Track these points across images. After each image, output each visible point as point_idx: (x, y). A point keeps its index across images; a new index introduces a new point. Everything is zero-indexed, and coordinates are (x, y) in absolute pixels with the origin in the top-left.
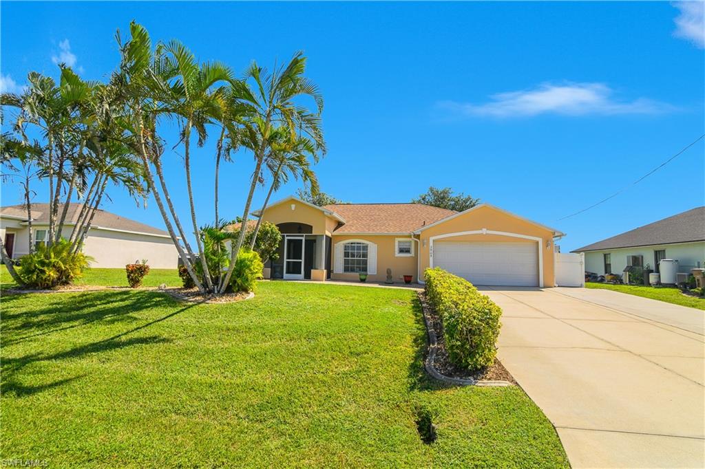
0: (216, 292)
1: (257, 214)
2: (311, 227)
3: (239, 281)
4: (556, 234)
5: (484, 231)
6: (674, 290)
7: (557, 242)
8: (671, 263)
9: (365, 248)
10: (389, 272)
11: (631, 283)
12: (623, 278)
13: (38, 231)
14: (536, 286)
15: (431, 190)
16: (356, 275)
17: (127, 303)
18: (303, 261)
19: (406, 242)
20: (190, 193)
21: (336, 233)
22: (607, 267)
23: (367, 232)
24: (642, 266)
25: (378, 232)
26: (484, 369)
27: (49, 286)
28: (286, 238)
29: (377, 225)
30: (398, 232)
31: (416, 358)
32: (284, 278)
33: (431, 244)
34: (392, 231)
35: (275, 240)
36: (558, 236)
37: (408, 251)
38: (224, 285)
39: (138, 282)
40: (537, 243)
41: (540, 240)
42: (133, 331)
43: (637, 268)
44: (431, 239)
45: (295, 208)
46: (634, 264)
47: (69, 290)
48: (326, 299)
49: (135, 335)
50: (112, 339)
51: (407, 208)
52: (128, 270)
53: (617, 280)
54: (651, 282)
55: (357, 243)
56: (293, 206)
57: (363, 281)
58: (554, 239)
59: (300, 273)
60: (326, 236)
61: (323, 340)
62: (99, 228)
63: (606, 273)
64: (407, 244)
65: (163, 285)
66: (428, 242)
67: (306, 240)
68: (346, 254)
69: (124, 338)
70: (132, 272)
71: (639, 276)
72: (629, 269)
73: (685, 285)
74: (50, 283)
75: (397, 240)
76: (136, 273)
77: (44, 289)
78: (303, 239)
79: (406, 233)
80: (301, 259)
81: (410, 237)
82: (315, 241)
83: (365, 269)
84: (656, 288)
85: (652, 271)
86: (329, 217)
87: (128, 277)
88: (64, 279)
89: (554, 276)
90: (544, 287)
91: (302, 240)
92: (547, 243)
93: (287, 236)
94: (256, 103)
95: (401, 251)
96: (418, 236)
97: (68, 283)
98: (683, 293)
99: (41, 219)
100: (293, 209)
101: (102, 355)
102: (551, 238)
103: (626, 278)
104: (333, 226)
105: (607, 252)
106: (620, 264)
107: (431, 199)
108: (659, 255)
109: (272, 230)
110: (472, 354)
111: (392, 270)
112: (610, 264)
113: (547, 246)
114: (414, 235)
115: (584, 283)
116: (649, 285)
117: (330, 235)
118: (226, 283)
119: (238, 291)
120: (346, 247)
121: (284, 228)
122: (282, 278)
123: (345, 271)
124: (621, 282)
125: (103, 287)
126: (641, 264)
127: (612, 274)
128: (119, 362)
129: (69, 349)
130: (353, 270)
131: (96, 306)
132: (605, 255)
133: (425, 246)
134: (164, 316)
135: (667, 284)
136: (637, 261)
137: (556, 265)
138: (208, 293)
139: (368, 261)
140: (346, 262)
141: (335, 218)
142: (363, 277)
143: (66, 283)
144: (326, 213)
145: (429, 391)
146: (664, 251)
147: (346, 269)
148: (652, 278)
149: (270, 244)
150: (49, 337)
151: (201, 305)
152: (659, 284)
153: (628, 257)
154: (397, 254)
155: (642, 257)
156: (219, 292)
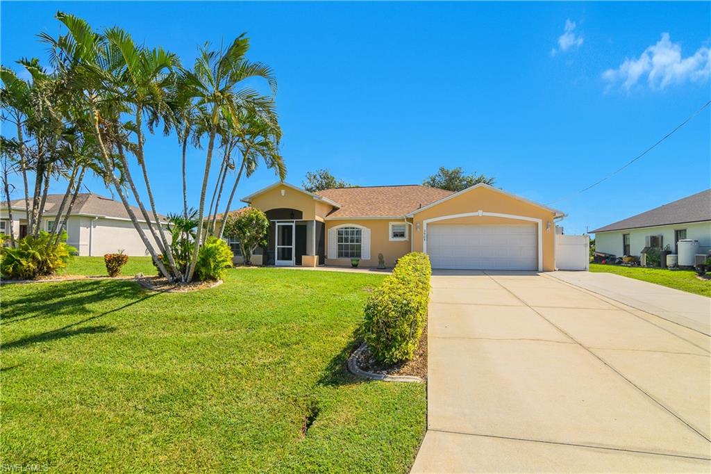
0: (183, 281)
1: (248, 200)
2: (302, 212)
3: (203, 270)
4: (557, 215)
5: (480, 213)
6: (690, 273)
7: (558, 223)
8: (689, 244)
9: (359, 232)
10: (381, 257)
11: (648, 265)
12: (641, 260)
13: (50, 222)
14: (534, 270)
15: (442, 170)
16: (348, 260)
17: (95, 292)
18: (293, 247)
19: (400, 226)
20: (147, 183)
21: (329, 218)
22: (626, 248)
23: (360, 216)
24: (662, 247)
25: (371, 216)
26: (401, 363)
27: (30, 276)
28: (277, 224)
29: (371, 209)
30: (391, 216)
31: (345, 350)
32: (276, 264)
33: (425, 227)
34: (385, 216)
35: (263, 226)
36: (559, 217)
37: (402, 235)
38: (190, 274)
39: (116, 271)
40: (537, 224)
41: (540, 222)
42: (87, 320)
43: (656, 248)
44: (425, 222)
45: (285, 193)
46: (653, 245)
47: (49, 280)
48: (289, 287)
49: (86, 325)
50: (64, 328)
51: (408, 190)
52: (106, 260)
53: (635, 262)
54: (668, 264)
55: (351, 228)
56: (283, 192)
57: (355, 266)
58: (555, 220)
59: (291, 260)
60: (316, 221)
61: (263, 329)
62: (107, 217)
63: (625, 254)
64: (402, 228)
65: (139, 274)
66: (422, 225)
67: (296, 226)
68: (340, 240)
69: (75, 328)
70: (109, 261)
71: (656, 257)
72: (646, 250)
73: (703, 267)
74: (31, 274)
75: (391, 224)
76: (114, 263)
77: (26, 279)
78: (294, 225)
79: (399, 217)
80: (291, 245)
81: (403, 220)
82: (305, 226)
83: (359, 255)
84: (672, 270)
85: (670, 253)
86: (319, 202)
87: (107, 266)
88: (44, 269)
89: (554, 259)
90: (544, 271)
91: (292, 226)
92: (547, 224)
93: (278, 222)
94: (202, 86)
95: (396, 235)
96: (411, 220)
97: (50, 274)
98: (699, 276)
99: (51, 210)
100: (283, 194)
101: (46, 344)
102: (551, 219)
103: (643, 261)
104: (326, 211)
105: (626, 232)
106: (638, 245)
107: (442, 180)
108: (679, 234)
109: (257, 217)
110: (388, 347)
111: (384, 256)
112: (629, 245)
113: (547, 228)
114: (407, 218)
115: (588, 265)
116: (666, 267)
117: (322, 220)
118: (192, 271)
119: (205, 280)
120: (340, 233)
121: (272, 214)
122: (273, 264)
123: (339, 256)
124: (639, 265)
125: (83, 277)
126: (660, 245)
127: (629, 256)
128: (58, 352)
129: (18, 339)
130: (347, 255)
131: (65, 296)
132: (624, 236)
133: (418, 229)
134: (123, 305)
135: (685, 266)
136: (655, 241)
137: (557, 247)
138: (177, 282)
139: (362, 246)
140: (340, 247)
141: (327, 203)
142: (355, 263)
143: (48, 273)
144: (314, 198)
145: (333, 386)
146: (685, 230)
147: (340, 255)
148: (670, 260)
149: (257, 232)
150: (8, 327)
151: (163, 294)
152: (676, 267)
153: (647, 237)
154: (391, 239)
155: (662, 237)
156: (186, 280)
